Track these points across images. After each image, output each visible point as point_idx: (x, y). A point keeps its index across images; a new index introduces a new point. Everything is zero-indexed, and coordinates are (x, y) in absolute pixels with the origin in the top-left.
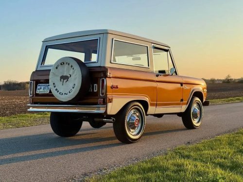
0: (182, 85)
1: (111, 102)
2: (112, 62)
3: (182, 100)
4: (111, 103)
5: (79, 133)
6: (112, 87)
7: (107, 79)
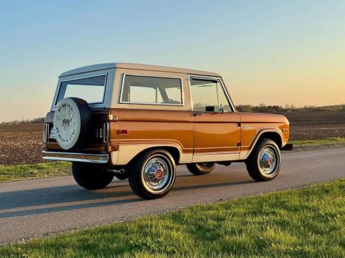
0: (239, 125)
1: (116, 150)
2: (121, 102)
3: (239, 144)
4: (117, 152)
5: (110, 185)
6: (118, 132)
7: (111, 123)
